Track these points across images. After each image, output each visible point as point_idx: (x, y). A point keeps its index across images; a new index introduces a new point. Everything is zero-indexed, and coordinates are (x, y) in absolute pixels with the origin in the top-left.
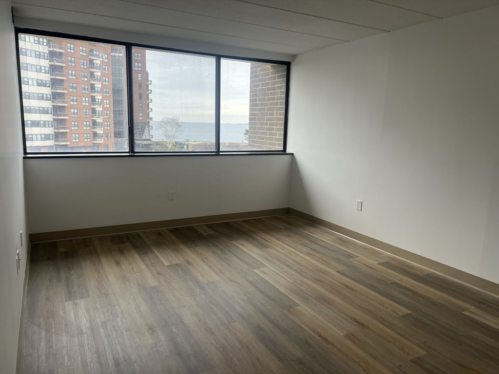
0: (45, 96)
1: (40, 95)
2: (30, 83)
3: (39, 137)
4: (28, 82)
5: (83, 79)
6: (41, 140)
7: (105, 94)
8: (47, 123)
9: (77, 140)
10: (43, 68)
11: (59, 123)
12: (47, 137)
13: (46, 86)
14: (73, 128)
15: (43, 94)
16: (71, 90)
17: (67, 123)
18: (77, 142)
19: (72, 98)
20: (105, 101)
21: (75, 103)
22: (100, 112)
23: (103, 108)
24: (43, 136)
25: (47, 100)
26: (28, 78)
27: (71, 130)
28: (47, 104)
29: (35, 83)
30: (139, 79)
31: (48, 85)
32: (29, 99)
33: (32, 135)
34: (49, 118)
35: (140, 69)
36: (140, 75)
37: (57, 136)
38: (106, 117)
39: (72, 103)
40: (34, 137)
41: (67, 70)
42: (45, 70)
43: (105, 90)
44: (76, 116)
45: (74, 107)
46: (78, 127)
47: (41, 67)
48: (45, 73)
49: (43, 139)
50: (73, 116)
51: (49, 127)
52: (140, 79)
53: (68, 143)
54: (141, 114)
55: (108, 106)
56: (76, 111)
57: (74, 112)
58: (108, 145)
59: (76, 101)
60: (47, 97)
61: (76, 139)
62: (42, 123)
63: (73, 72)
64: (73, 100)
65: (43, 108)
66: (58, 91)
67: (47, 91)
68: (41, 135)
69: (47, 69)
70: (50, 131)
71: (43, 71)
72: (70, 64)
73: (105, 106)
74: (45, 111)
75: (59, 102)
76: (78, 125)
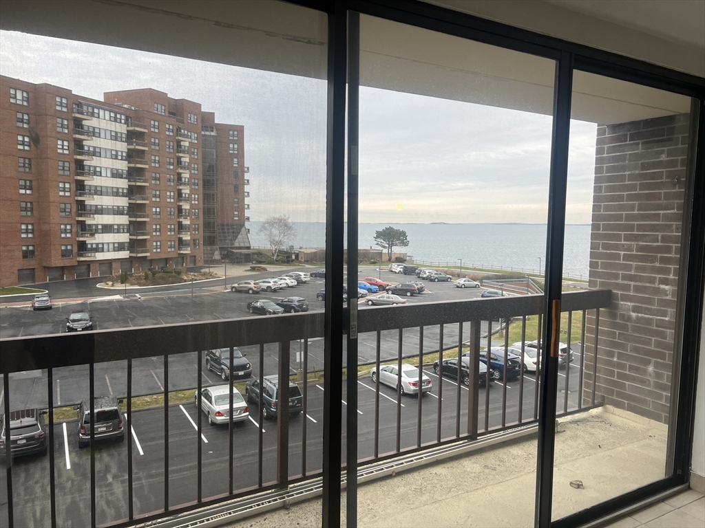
0: (121, 190)
1: (115, 190)
2: (103, 174)
3: (111, 246)
4: (101, 172)
5: (168, 167)
6: (114, 251)
7: (193, 187)
8: (121, 227)
9: (159, 250)
10: (120, 154)
11: (135, 227)
12: (120, 247)
13: (122, 178)
14: (154, 234)
15: (118, 188)
16: (153, 182)
17: (148, 227)
18: (159, 252)
19: (154, 192)
20: (193, 196)
21: (158, 200)
22: (187, 211)
23: (191, 205)
24: (116, 245)
25: (123, 196)
26: (101, 167)
27: (152, 236)
28: (123, 202)
29: (109, 175)
30: (235, 165)
31: (124, 176)
32: (101, 195)
33: (103, 244)
34: (124, 220)
35: (236, 152)
36: (235, 160)
37: (133, 245)
38: (193, 217)
39: (154, 199)
40: (106, 247)
41: (150, 155)
42: (122, 156)
43: (193, 181)
44: (159, 217)
45: (156, 205)
46: (160, 231)
47: (117, 151)
48: (122, 159)
49: (116, 249)
50: (154, 216)
51: (124, 232)
52: (236, 165)
53: (148, 254)
54: (236, 213)
55: (196, 202)
56: (158, 210)
57: (156, 212)
58: (195, 256)
59: (159, 197)
60: (123, 193)
61: (157, 248)
62: (116, 227)
63: (157, 158)
64: (155, 196)
65: (118, 207)
66: (138, 184)
67: (123, 184)
68: (114, 243)
69: (124, 154)
70: (124, 238)
71: (120, 158)
72: (153, 147)
73: (193, 202)
74: (118, 211)
75: (139, 199)
76: (160, 229)
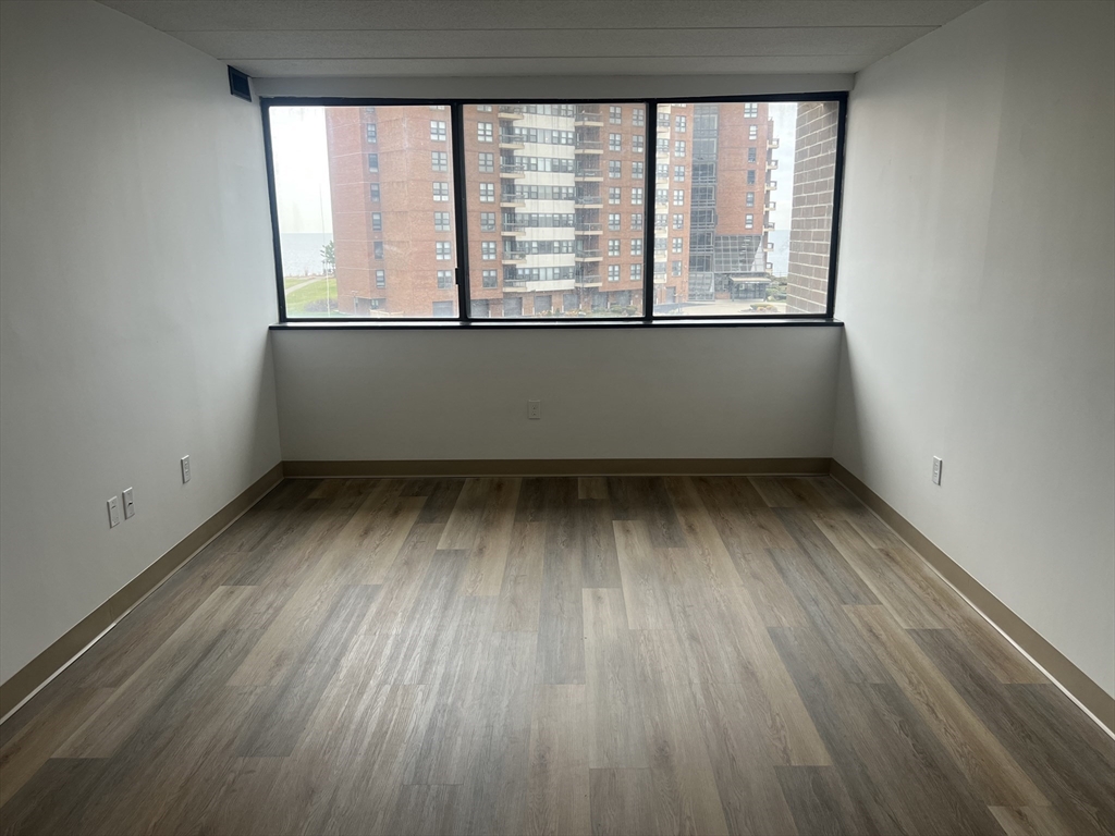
0: (564, 191)
1: (556, 190)
2: (540, 167)
3: (550, 272)
4: (536, 165)
5: (634, 149)
6: (554, 279)
7: (676, 179)
8: (564, 244)
9: (616, 278)
10: (564, 135)
11: (586, 243)
12: (563, 274)
13: (566, 171)
14: (610, 254)
15: (560, 188)
16: (611, 175)
17: (601, 243)
18: (617, 282)
19: (611, 191)
20: (676, 193)
21: (617, 202)
22: (665, 218)
23: (671, 207)
24: (557, 271)
25: (568, 198)
26: (537, 158)
27: (607, 257)
28: (567, 208)
29: (548, 168)
30: (751, 138)
31: (570, 169)
32: (537, 198)
33: (538, 269)
34: (568, 234)
35: (754, 115)
36: (753, 128)
37: (582, 271)
38: (675, 227)
39: (611, 202)
40: (542, 273)
41: (606, 135)
42: (567, 139)
43: (676, 169)
44: (618, 228)
45: (616, 210)
46: (619, 250)
47: (560, 132)
48: (567, 144)
49: (556, 276)
50: (611, 228)
51: (568, 252)
52: (754, 138)
53: (600, 284)
54: (749, 217)
55: (681, 203)
56: (617, 217)
57: (614, 220)
58: (675, 288)
59: (619, 198)
60: (567, 194)
61: (613, 276)
62: (556, 245)
63: (618, 138)
64: (613, 197)
65: (560, 215)
66: (587, 179)
67: (567, 180)
68: (553, 268)
69: (570, 136)
70: (568, 260)
71: (564, 141)
72: (612, 121)
73: (675, 203)
74: (560, 222)
75: (590, 202)
76: (619, 246)
